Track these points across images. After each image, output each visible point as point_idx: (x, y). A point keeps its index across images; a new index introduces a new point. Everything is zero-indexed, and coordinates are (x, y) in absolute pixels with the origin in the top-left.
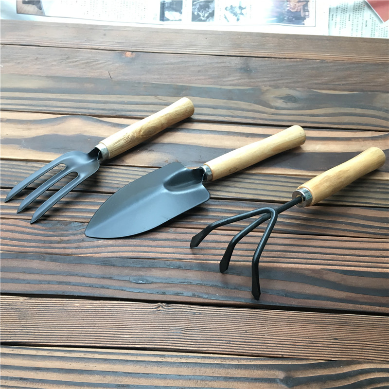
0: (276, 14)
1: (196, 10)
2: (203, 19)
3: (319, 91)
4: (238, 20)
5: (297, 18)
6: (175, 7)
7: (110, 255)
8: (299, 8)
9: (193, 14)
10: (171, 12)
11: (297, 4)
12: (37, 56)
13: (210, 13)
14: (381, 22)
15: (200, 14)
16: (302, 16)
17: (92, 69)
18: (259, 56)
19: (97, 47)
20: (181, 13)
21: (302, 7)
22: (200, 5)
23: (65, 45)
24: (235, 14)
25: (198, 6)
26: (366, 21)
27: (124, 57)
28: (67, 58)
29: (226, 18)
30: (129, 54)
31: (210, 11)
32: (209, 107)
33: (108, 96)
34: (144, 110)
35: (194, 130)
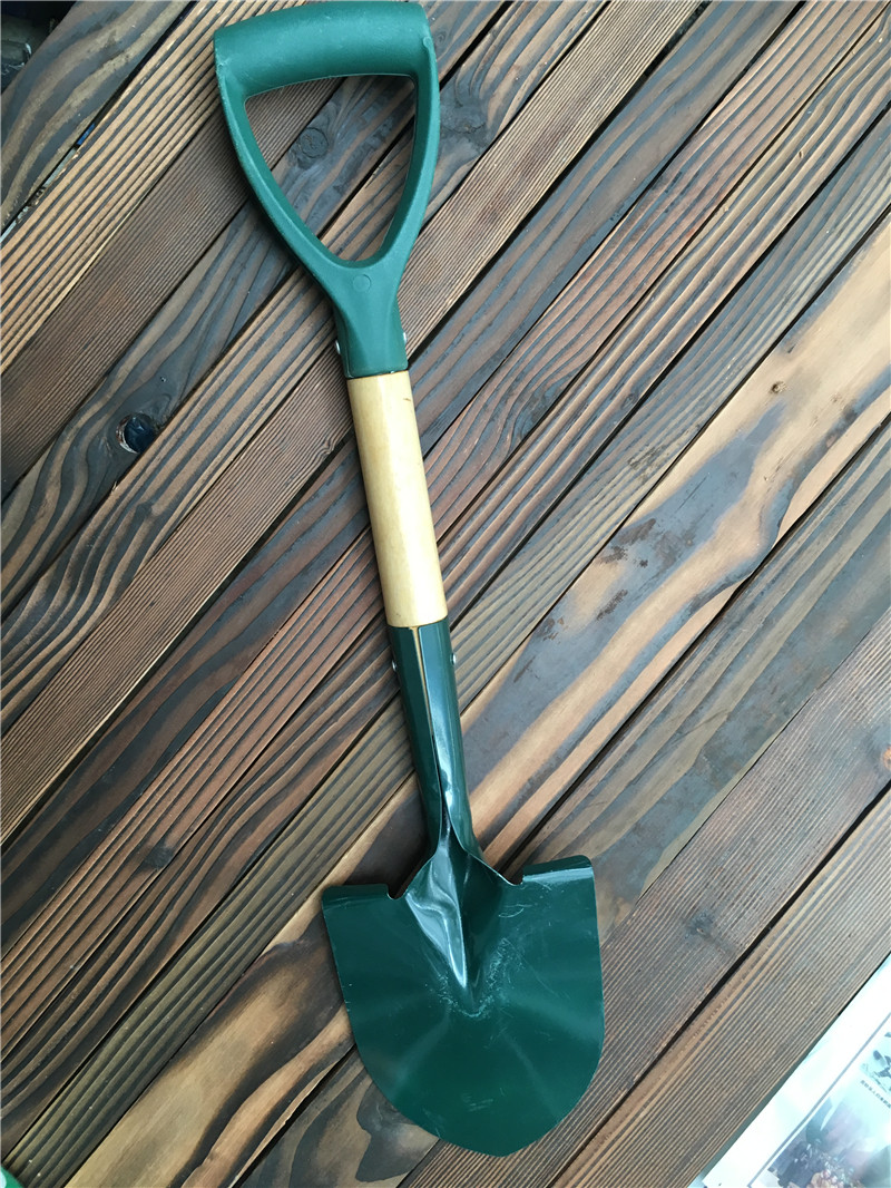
0: (833, 1134)
5: (794, 1170)
18: (727, 986)
32: (639, 776)
33: (785, 638)
34: (703, 671)
35: (603, 714)
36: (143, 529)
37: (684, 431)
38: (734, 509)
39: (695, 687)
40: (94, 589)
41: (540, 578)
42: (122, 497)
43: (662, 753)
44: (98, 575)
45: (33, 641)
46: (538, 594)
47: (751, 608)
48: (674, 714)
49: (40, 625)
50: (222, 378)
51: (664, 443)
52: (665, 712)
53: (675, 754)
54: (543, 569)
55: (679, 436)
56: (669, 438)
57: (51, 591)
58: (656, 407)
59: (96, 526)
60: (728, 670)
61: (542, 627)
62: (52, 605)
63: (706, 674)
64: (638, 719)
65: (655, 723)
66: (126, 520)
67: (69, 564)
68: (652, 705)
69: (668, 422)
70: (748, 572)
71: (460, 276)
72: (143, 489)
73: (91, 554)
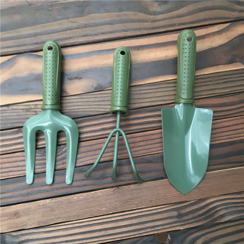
32: (108, 24)
33: (34, 26)
34: (65, 38)
35: (103, 51)
36: (184, 211)
37: (14, 109)
38: (18, 75)
39: (71, 35)
40: (211, 207)
41: (89, 103)
42: (182, 225)
43: (96, 25)
44: (206, 209)
45: (239, 206)
46: (93, 100)
47: (37, 43)
48: (83, 33)
49: (233, 209)
50: (128, 234)
51: (21, 111)
52: (85, 36)
53: (93, 22)
54: (85, 105)
55: (16, 109)
56: (19, 111)
57: (223, 216)
58: (16, 123)
59: (196, 223)
60: (58, 32)
61: (99, 89)
62: (226, 212)
63: (65, 36)
64: (94, 41)
65: (91, 35)
66: (186, 218)
67: (212, 219)
68: (88, 41)
69: (16, 115)
70: (29, 54)
71: (39, 206)
72: (175, 222)
73: (204, 217)
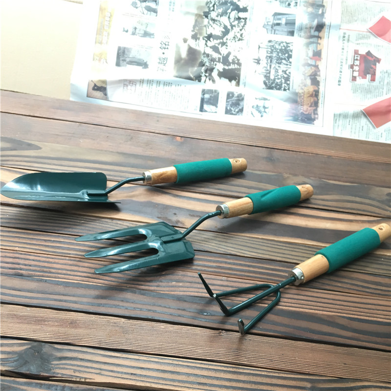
0: (291, 115)
1: (229, 106)
2: (234, 113)
3: (327, 181)
4: (262, 116)
5: (308, 119)
6: (212, 101)
7: (182, 293)
8: (310, 112)
9: (226, 108)
10: (209, 106)
11: (309, 108)
12: (108, 135)
13: (240, 110)
14: (374, 128)
15: (232, 109)
16: (313, 117)
17: (151, 149)
18: (280, 148)
19: (153, 131)
20: (217, 107)
21: (312, 111)
22: (232, 103)
23: (128, 128)
24: (260, 112)
25: (230, 103)
26: (363, 127)
27: (175, 141)
28: (131, 138)
29: (252, 114)
30: (178, 138)
31: (240, 108)
36: (321, 386)
68: (220, 193)
